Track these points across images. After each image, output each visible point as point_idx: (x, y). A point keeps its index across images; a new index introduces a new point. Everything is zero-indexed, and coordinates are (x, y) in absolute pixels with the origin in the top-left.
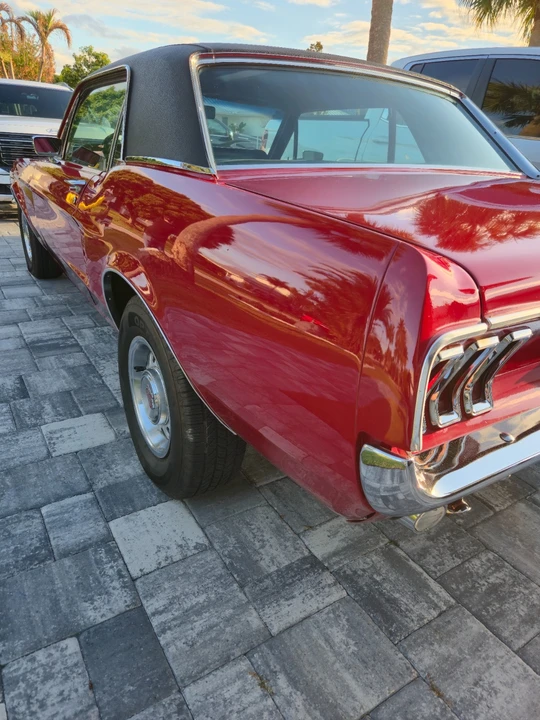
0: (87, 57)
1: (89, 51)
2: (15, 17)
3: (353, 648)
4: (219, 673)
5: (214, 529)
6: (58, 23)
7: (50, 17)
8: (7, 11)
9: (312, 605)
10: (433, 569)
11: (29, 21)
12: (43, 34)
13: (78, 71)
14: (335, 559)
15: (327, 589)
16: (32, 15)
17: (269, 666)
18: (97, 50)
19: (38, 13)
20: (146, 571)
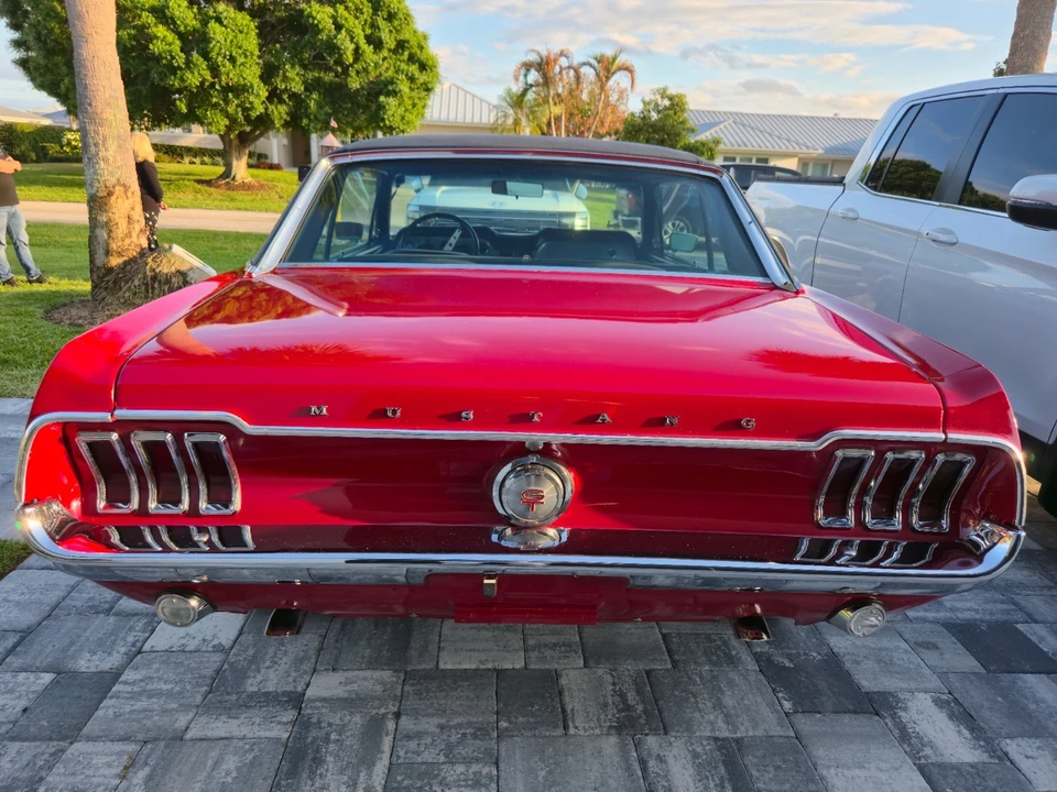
0: (660, 101)
1: (663, 94)
2: (575, 63)
3: (229, 779)
4: (109, 744)
5: (248, 638)
6: (623, 64)
7: (614, 59)
8: (567, 57)
9: (245, 731)
10: (402, 753)
11: (591, 65)
12: (604, 79)
13: (644, 118)
14: (318, 704)
15: (273, 725)
16: (596, 59)
17: (148, 757)
18: (672, 91)
19: (602, 56)
20: (155, 649)
